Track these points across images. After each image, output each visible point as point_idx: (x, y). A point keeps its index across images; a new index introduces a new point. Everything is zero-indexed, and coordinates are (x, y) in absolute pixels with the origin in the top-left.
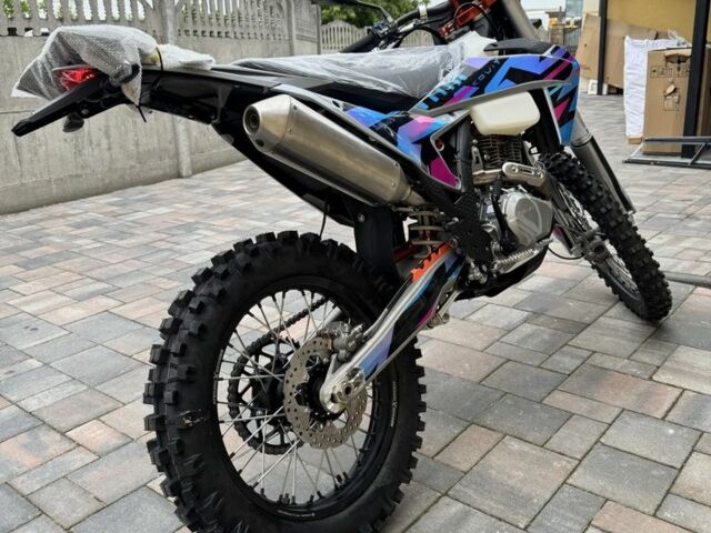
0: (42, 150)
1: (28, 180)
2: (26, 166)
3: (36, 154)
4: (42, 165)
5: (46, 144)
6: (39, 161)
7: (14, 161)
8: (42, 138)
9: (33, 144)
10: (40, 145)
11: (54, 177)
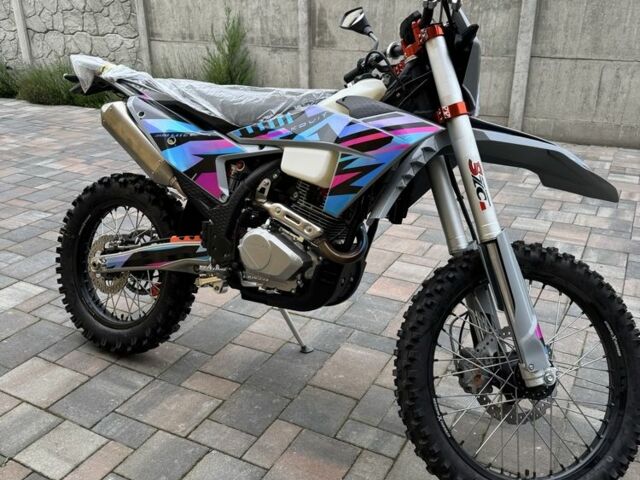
0: (621, 98)
1: (599, 121)
2: (602, 108)
3: (615, 100)
4: (618, 110)
5: (629, 92)
6: (615, 106)
7: (592, 101)
8: (626, 87)
9: (615, 91)
10: (622, 93)
11: (626, 123)
